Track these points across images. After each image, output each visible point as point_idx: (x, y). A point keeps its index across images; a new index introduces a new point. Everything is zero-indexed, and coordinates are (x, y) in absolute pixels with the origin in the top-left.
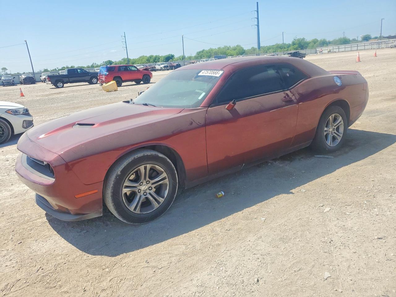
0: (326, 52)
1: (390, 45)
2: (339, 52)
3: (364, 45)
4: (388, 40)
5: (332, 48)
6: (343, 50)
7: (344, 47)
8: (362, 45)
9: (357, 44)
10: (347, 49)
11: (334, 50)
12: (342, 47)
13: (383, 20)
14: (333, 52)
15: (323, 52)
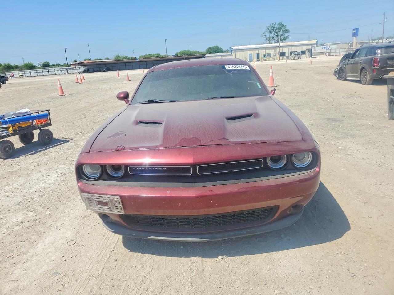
0: (18, 76)
1: (78, 71)
2: (31, 76)
3: (54, 70)
4: (75, 67)
5: (23, 72)
6: (35, 74)
7: (36, 72)
8: (52, 70)
9: (48, 70)
10: (39, 74)
11: (26, 75)
12: (34, 72)
13: (66, 49)
14: (25, 77)
15: (14, 76)
